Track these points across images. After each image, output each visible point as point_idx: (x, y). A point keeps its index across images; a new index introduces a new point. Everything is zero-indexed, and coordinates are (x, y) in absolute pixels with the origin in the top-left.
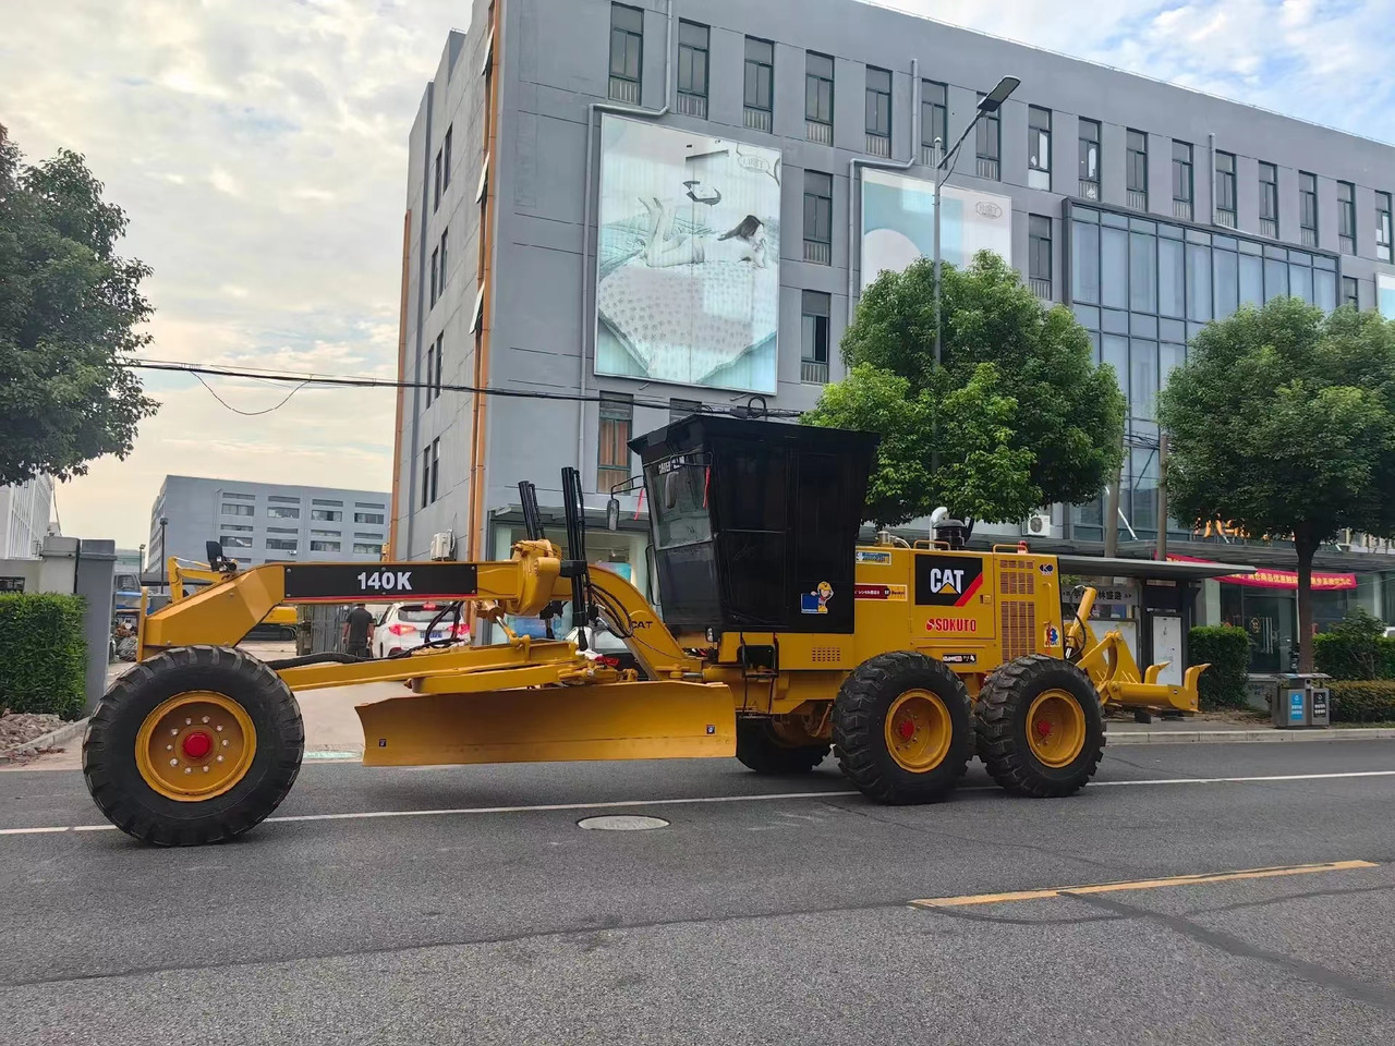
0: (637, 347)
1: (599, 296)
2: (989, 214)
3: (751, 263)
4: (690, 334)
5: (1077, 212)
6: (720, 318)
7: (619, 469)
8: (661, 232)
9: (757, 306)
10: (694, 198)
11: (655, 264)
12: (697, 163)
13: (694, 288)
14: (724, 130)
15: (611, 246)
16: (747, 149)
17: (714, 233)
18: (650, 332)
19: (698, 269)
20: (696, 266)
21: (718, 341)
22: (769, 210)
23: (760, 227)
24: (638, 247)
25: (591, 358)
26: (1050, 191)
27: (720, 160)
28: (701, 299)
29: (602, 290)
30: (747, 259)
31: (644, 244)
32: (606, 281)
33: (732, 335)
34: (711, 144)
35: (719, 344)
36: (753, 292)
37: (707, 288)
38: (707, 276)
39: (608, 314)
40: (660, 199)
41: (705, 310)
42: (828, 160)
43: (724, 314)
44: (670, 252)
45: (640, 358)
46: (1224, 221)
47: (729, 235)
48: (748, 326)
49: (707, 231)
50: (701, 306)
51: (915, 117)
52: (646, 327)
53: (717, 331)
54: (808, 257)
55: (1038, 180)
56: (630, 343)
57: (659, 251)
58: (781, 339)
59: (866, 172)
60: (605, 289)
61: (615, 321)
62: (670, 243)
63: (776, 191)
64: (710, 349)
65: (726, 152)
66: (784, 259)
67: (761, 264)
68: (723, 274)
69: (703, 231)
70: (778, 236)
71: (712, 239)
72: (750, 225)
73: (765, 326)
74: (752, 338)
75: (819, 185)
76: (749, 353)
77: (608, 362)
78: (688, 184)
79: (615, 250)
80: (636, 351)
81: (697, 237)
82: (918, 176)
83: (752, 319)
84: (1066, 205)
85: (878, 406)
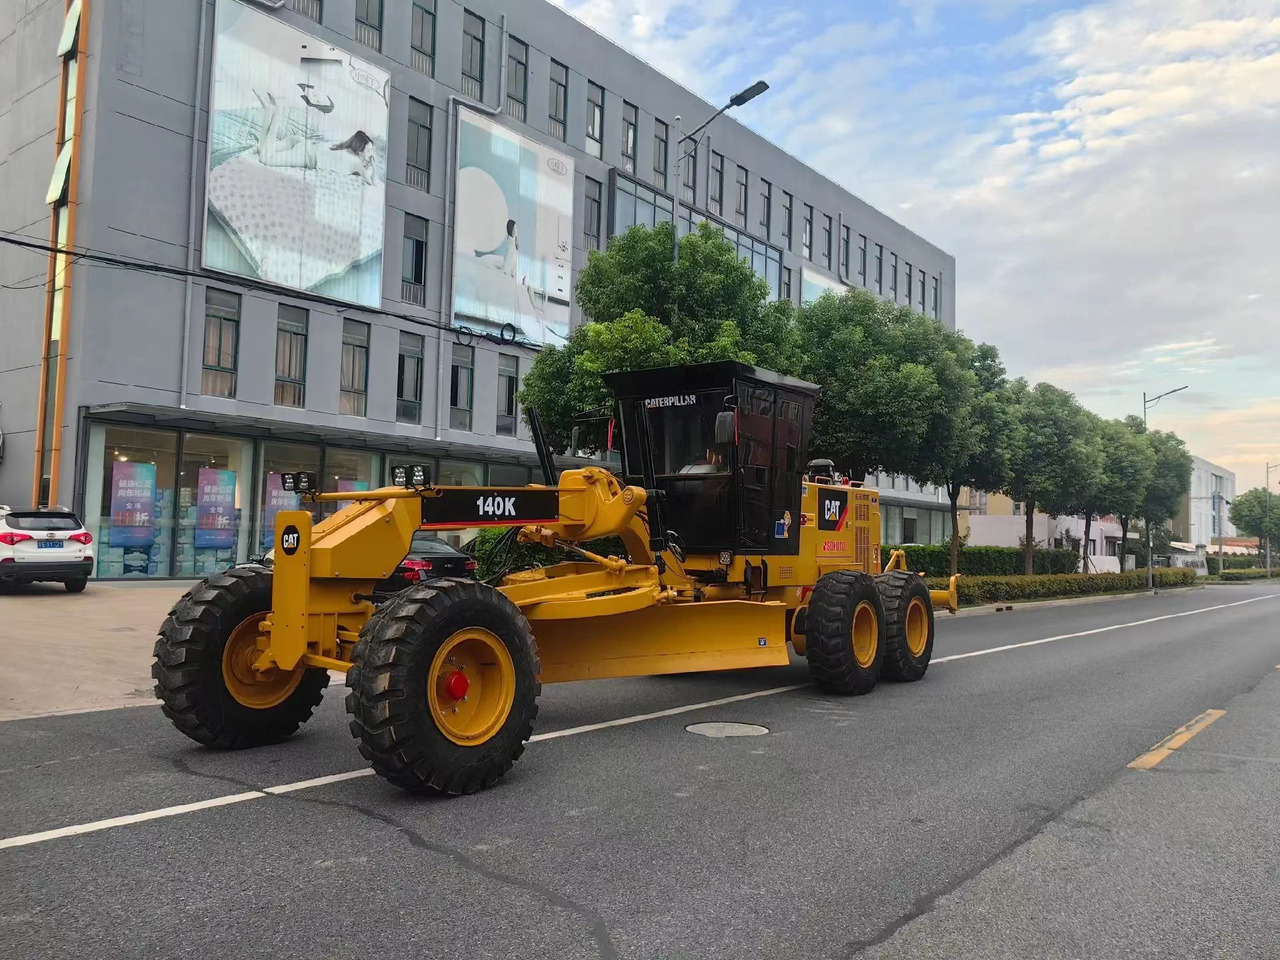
0: (248, 245)
1: (210, 185)
2: (557, 170)
3: (360, 178)
4: (301, 239)
5: (620, 182)
6: (330, 227)
7: (224, 370)
8: (275, 129)
9: (364, 220)
10: (308, 102)
11: (268, 162)
12: (313, 67)
13: (305, 193)
14: (336, 38)
15: (223, 134)
16: (360, 64)
17: (327, 141)
18: (261, 232)
19: (310, 174)
20: (308, 172)
21: (328, 251)
22: (378, 128)
23: (369, 146)
24: (254, 142)
25: (199, 250)
26: (601, 159)
27: (334, 67)
28: (313, 206)
29: (212, 180)
30: (356, 174)
31: (257, 140)
32: (217, 169)
33: (341, 247)
34: (325, 50)
35: (329, 254)
36: (361, 206)
37: (318, 196)
38: (319, 184)
39: (218, 205)
40: (275, 94)
41: (317, 216)
42: (431, 92)
43: (334, 224)
44: (284, 153)
45: (251, 256)
46: (714, 209)
47: (340, 147)
48: (356, 239)
49: (319, 138)
50: (313, 213)
51: (503, 69)
52: (257, 226)
53: (330, 241)
54: (409, 181)
55: (592, 148)
56: (240, 240)
57: (273, 149)
58: (384, 257)
59: (462, 110)
60: (216, 179)
61: (226, 215)
62: (283, 143)
63: (384, 112)
64: (320, 257)
65: (338, 62)
66: (389, 180)
67: (370, 181)
68: (334, 184)
69: (316, 138)
70: (385, 156)
71: (326, 147)
72: (359, 141)
73: (371, 243)
74: (359, 253)
75: (422, 114)
76: (356, 267)
77: (216, 256)
78: (302, 86)
79: (226, 140)
80: (246, 249)
81: (309, 142)
82: (503, 123)
83: (360, 232)
84: (613, 173)
85: (649, 350)
